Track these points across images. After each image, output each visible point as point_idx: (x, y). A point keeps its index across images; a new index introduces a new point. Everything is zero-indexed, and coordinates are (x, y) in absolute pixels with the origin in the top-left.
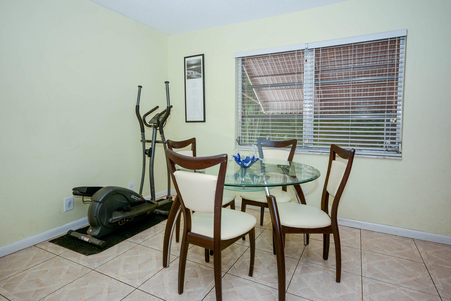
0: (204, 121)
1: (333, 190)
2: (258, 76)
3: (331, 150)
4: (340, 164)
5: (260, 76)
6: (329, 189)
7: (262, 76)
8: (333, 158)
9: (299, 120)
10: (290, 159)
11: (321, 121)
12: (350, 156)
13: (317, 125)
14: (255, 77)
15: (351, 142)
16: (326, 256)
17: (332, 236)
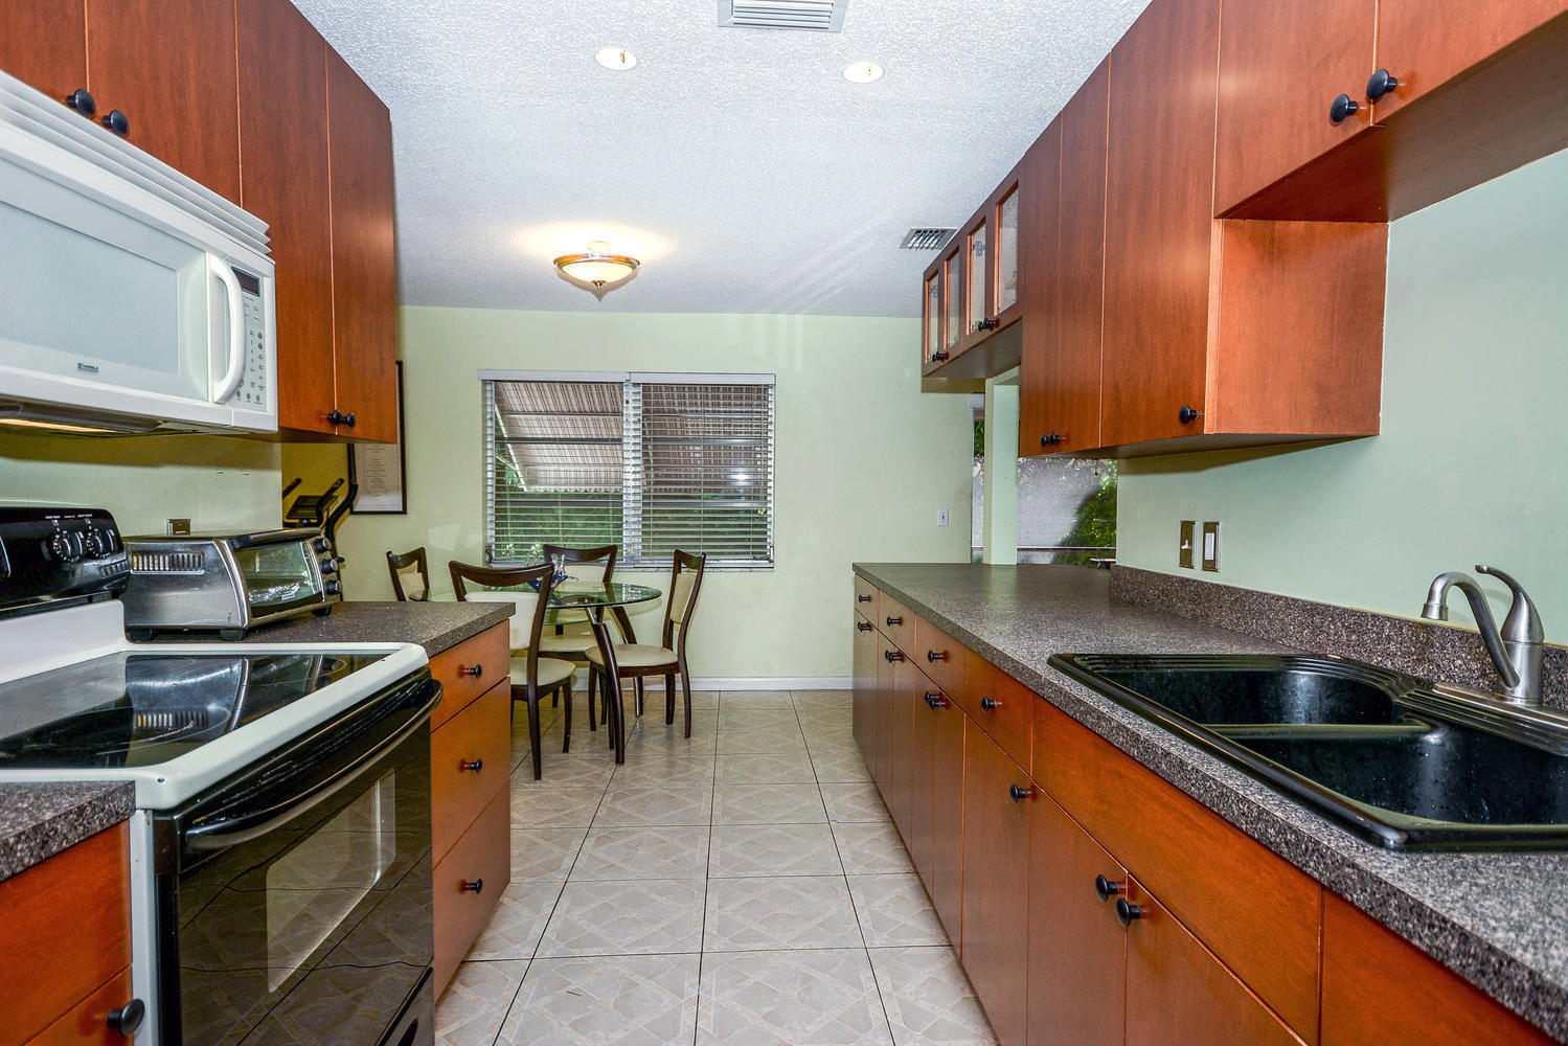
0: (404, 512)
1: (678, 615)
2: (518, 413)
3: (675, 558)
4: (687, 576)
5: (524, 413)
6: (673, 616)
7: (529, 413)
8: (677, 570)
9: (615, 512)
10: (607, 578)
11: (654, 511)
12: (699, 564)
13: (648, 512)
14: (512, 412)
15: (705, 533)
16: (670, 719)
17: (678, 677)
